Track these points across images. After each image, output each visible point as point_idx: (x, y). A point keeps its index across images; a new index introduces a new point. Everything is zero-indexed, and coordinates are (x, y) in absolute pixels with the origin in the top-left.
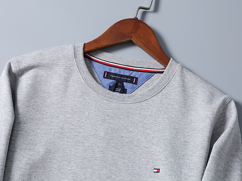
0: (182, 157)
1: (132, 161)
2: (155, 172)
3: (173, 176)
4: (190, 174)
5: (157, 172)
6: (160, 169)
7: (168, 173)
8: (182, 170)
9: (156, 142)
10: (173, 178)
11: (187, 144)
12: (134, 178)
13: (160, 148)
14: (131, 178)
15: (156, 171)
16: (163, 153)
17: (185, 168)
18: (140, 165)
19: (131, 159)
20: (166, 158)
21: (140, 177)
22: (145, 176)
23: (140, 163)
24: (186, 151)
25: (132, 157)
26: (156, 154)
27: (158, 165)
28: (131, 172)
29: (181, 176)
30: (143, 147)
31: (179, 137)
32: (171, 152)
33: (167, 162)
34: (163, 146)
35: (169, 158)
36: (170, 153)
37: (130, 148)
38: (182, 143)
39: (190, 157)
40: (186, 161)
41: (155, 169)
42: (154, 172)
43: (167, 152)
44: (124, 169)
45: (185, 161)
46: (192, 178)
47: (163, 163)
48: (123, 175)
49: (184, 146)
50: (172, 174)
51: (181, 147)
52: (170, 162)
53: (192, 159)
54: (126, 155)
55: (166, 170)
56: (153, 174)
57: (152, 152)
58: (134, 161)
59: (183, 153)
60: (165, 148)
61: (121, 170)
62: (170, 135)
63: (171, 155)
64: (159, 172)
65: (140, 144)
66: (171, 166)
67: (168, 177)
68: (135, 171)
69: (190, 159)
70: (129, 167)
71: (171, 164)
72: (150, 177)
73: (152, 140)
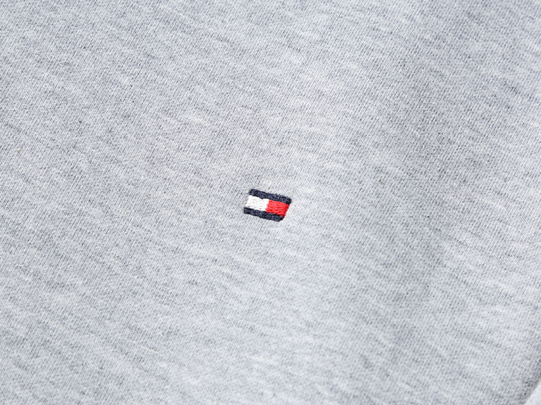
0: (462, 171)
1: (119, 101)
2: (255, 213)
3: (371, 263)
4: (490, 282)
5: (265, 215)
6: (288, 201)
7: (342, 236)
8: (446, 245)
9: (316, 37)
10: (366, 272)
11: (517, 101)
12: (97, 211)
13: (330, 76)
14: (76, 206)
15: (262, 205)
16: (340, 107)
17: (465, 237)
18: (161, 145)
19: (114, 91)
20: (354, 142)
21: (138, 218)
22: (174, 221)
23: (166, 128)
24: (501, 142)
25: (125, 81)
26: (294, 102)
27: (288, 174)
28: (84, 166)
29: (426, 279)
30: (220, 39)
31: (476, 47)
32: (401, 115)
33: (356, 165)
34: (354, 66)
35: (376, 145)
36: (391, 119)
37: (125, 25)
38: (484, 88)
39: (515, 181)
40: (487, 201)
41: (255, 193)
42: (248, 211)
43: (374, 111)
44: (47, 134)
45: (478, 198)
46: (498, 308)
47: (328, 166)
48: (23, 170)
49: (494, 109)
50: (366, 248)
51: (474, 107)
52: (378, 170)
53: (530, 198)
54: (86, 53)
55: (336, 214)
56: (234, 222)
57: (271, 90)
58: (128, 106)
59: (480, 149)
60: (368, 84)
61: (23, 137)
62: (418, 18)
63: (392, 132)
64: (279, 217)
65: (202, 16)
66: (374, 199)
67: (333, 257)
68: (116, 170)
69: (511, 194)
70: (80, 133)
71: (380, 188)
72: (209, 236)
73: (291, 14)
